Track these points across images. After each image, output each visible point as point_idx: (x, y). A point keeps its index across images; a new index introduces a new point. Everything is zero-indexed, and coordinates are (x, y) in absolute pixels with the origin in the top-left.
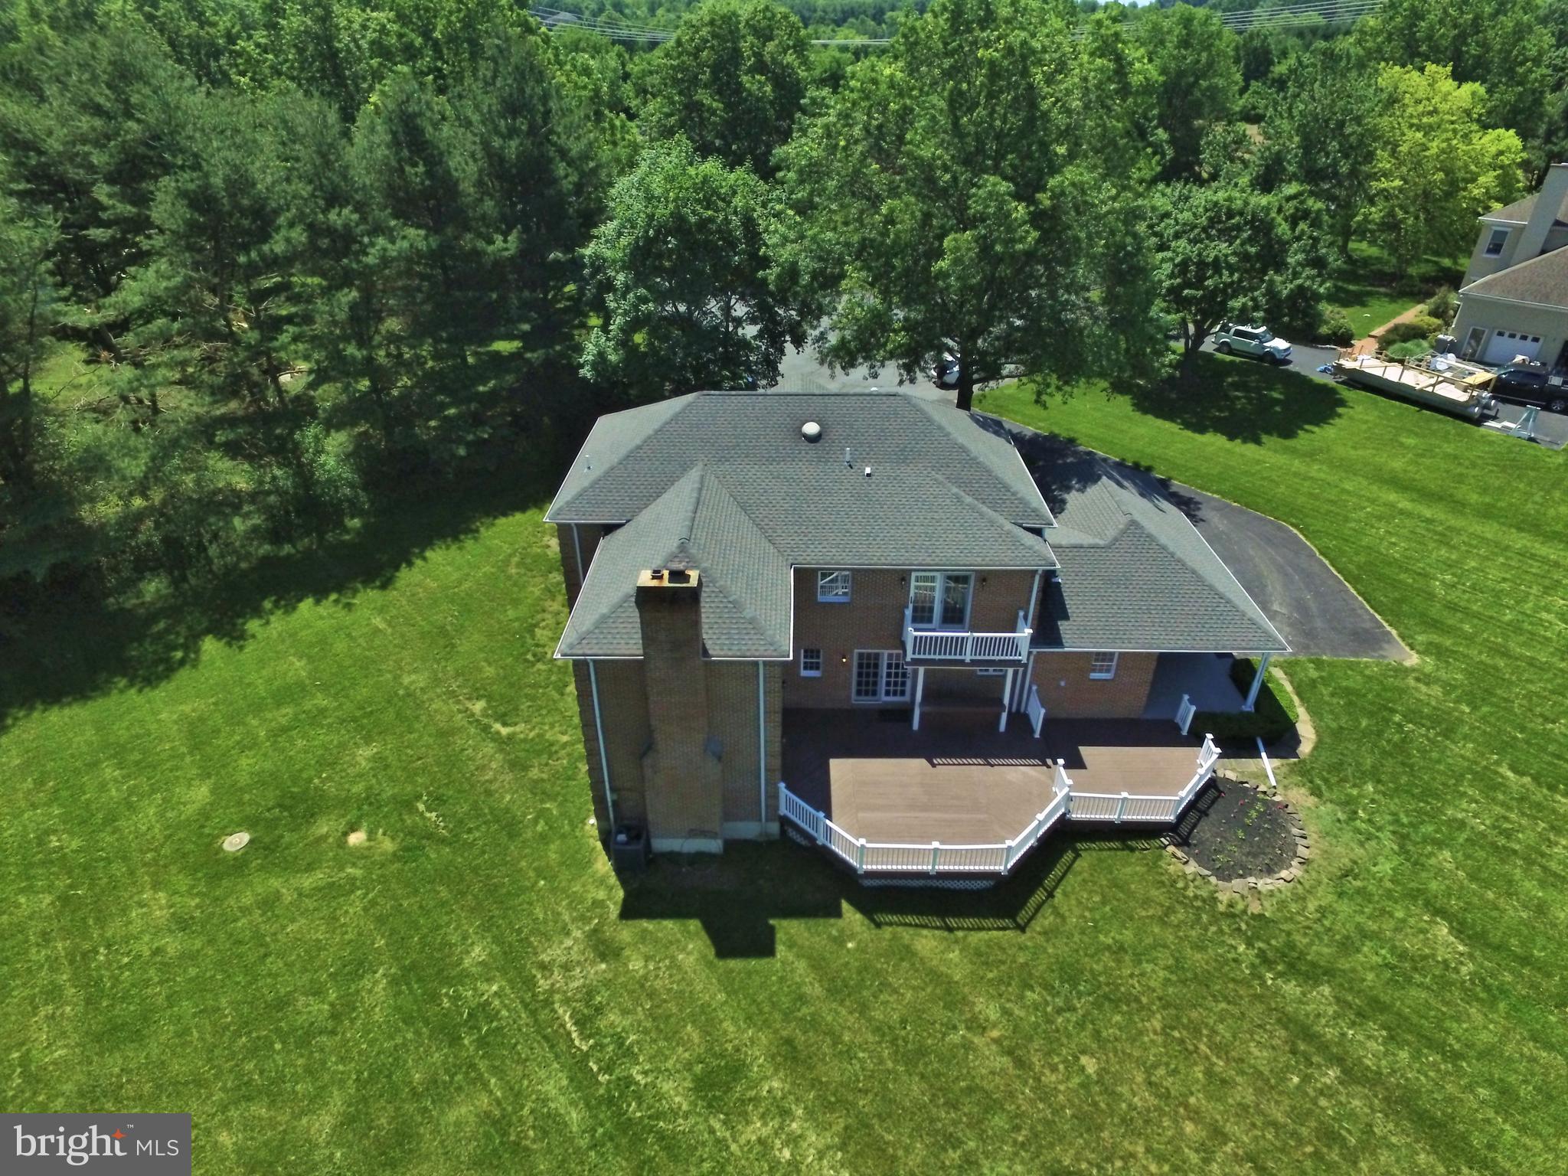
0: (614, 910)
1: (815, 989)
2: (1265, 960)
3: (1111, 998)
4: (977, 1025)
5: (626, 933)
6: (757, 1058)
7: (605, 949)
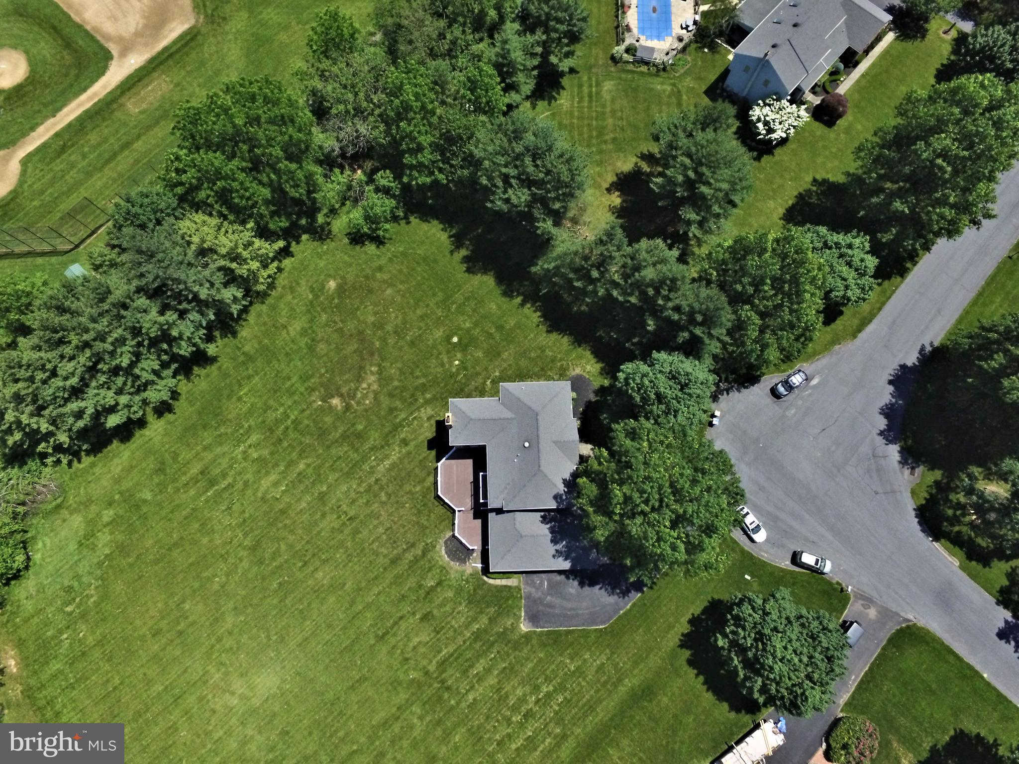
0: (438, 418)
1: (421, 458)
2: (427, 544)
3: (419, 512)
4: (414, 486)
5: (433, 422)
6: (408, 448)
7: (429, 419)
